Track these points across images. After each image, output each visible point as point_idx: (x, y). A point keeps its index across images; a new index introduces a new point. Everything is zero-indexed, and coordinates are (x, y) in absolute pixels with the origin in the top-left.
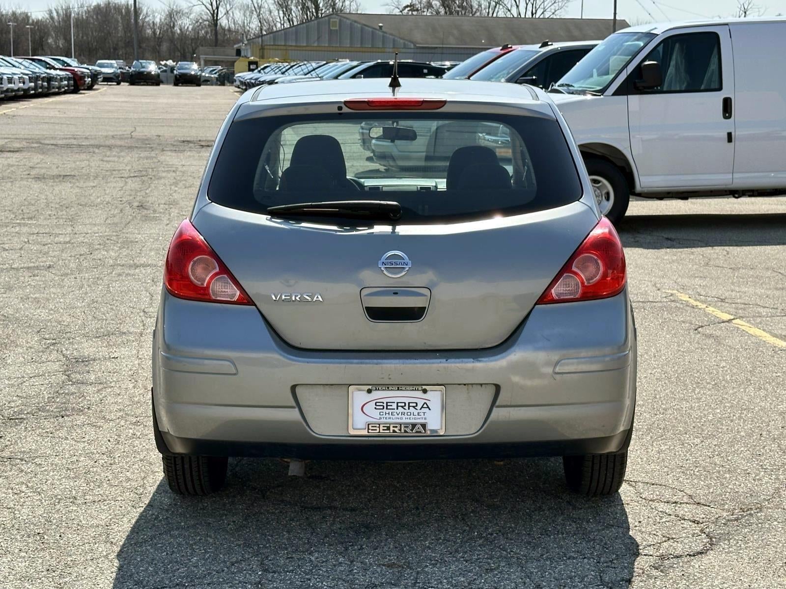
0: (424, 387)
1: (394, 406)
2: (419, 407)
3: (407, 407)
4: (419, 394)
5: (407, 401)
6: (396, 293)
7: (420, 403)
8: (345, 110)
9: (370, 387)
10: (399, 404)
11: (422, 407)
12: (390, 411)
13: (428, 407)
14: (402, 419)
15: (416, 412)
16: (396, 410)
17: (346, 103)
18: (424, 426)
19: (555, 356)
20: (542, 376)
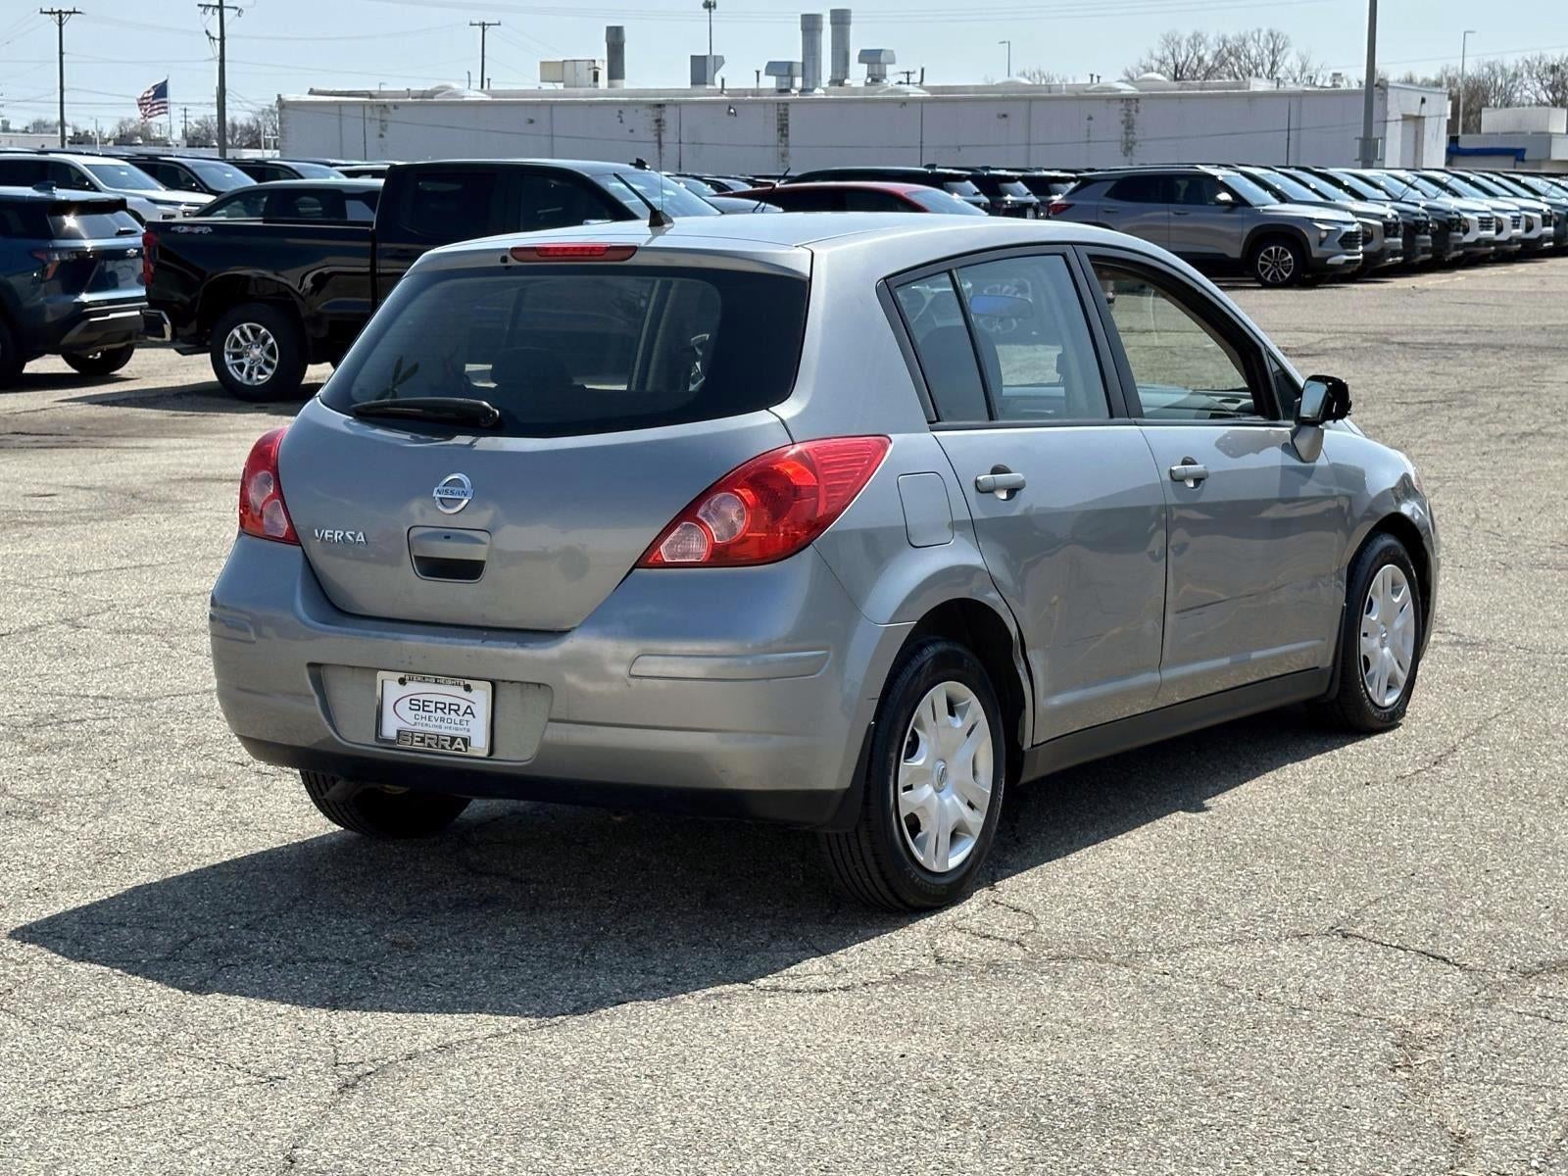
0: (467, 682)
1: (433, 706)
2: (461, 712)
3: (446, 711)
4: (460, 691)
5: (448, 700)
6: (447, 537)
7: (464, 705)
8: (512, 262)
9: (402, 675)
10: (452, 707)
11: (465, 713)
12: (428, 714)
13: (472, 713)
14: (440, 727)
15: (458, 719)
16: (433, 714)
17: (514, 250)
18: (466, 741)
19: (630, 649)
20: (610, 678)
